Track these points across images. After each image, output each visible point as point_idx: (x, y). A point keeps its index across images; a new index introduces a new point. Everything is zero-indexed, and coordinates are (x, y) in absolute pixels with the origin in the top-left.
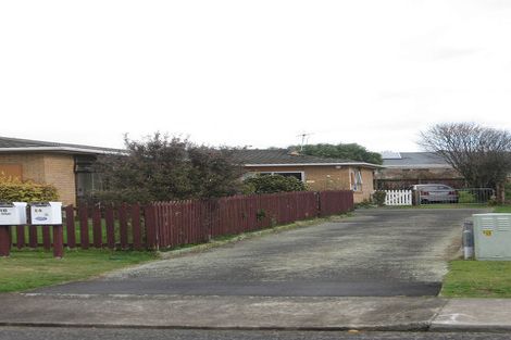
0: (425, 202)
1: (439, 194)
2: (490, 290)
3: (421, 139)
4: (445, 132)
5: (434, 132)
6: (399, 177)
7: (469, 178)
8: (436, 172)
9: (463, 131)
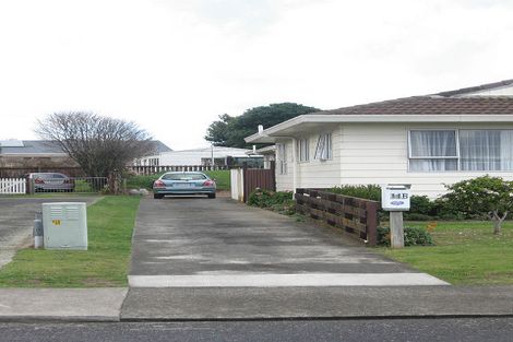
0: (40, 190)
1: (55, 183)
2: (41, 280)
3: (38, 127)
4: (62, 120)
5: (52, 120)
6: (19, 165)
7: (84, 166)
8: (56, 161)
9: (81, 119)
